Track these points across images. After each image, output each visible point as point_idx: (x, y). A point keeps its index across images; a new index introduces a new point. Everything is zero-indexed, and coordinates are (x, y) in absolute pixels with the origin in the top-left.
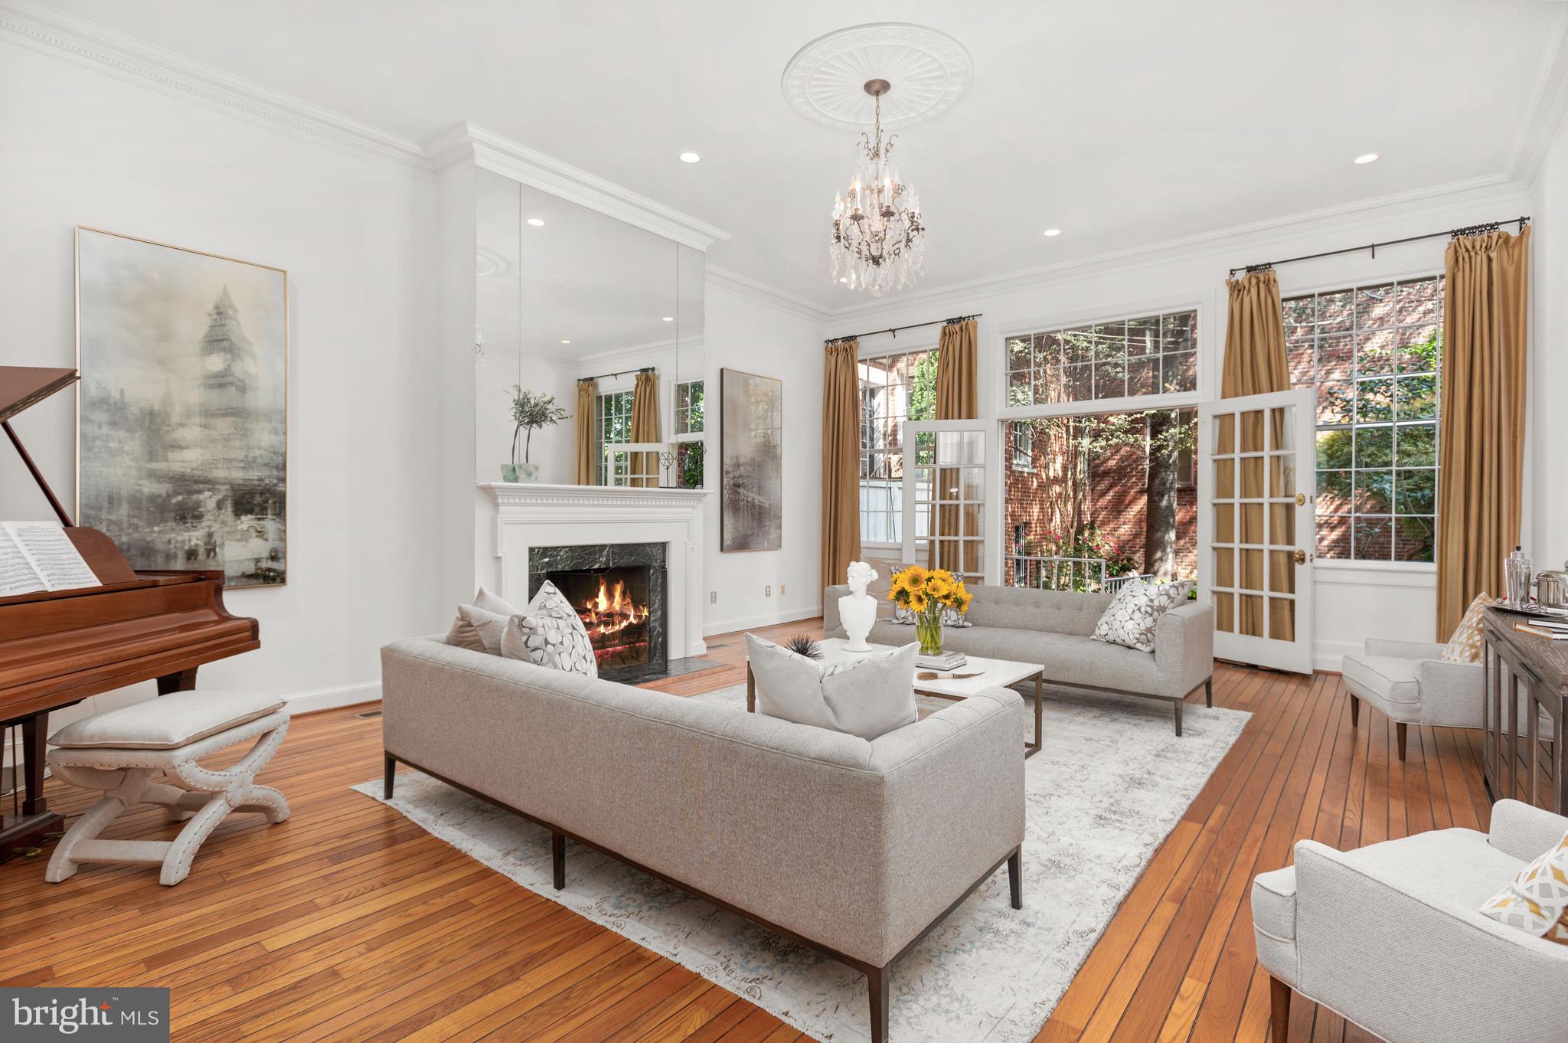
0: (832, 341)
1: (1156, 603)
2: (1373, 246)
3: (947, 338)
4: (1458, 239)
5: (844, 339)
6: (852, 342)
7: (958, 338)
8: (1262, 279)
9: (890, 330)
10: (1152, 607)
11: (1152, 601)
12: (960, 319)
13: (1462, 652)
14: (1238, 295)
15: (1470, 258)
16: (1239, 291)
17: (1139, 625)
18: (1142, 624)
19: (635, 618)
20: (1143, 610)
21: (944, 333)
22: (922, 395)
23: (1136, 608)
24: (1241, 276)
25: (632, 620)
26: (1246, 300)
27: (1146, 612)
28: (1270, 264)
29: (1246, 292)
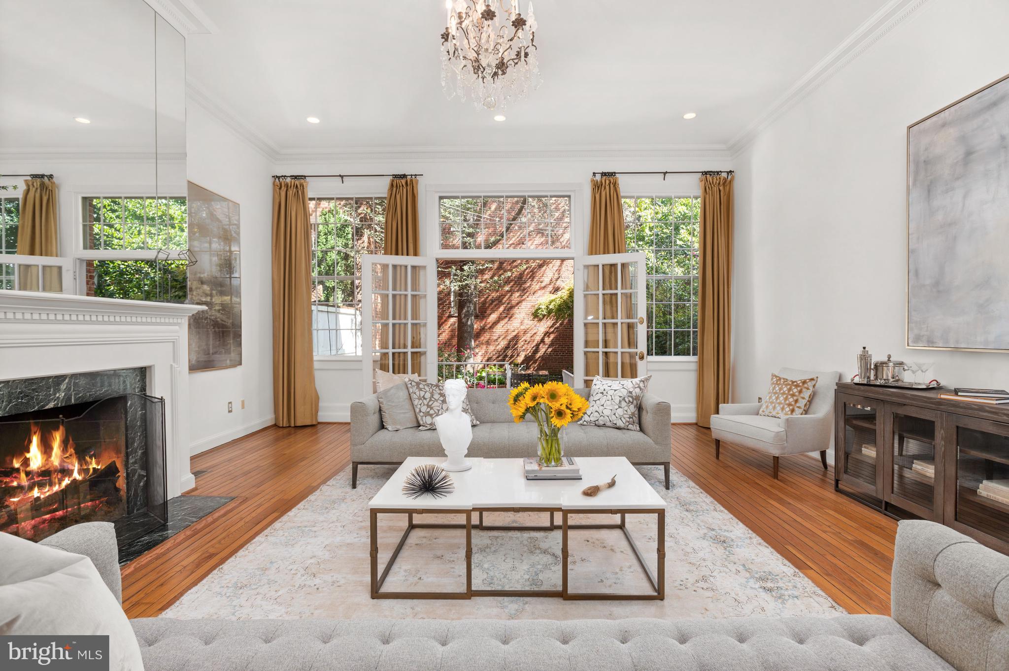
0: (279, 177)
1: (634, 394)
2: (665, 173)
3: (395, 189)
4: (706, 177)
5: (295, 177)
6: (302, 181)
7: (405, 190)
8: (612, 181)
9: (340, 176)
10: (632, 397)
11: (631, 392)
12: (404, 176)
13: (783, 409)
14: (598, 189)
15: (712, 188)
16: (598, 187)
17: (626, 411)
18: (628, 411)
19: (79, 473)
20: (627, 400)
21: (392, 185)
22: (326, 239)
23: (621, 399)
24: (598, 177)
25: (76, 476)
26: (603, 193)
27: (629, 401)
28: (615, 173)
29: (603, 188)
